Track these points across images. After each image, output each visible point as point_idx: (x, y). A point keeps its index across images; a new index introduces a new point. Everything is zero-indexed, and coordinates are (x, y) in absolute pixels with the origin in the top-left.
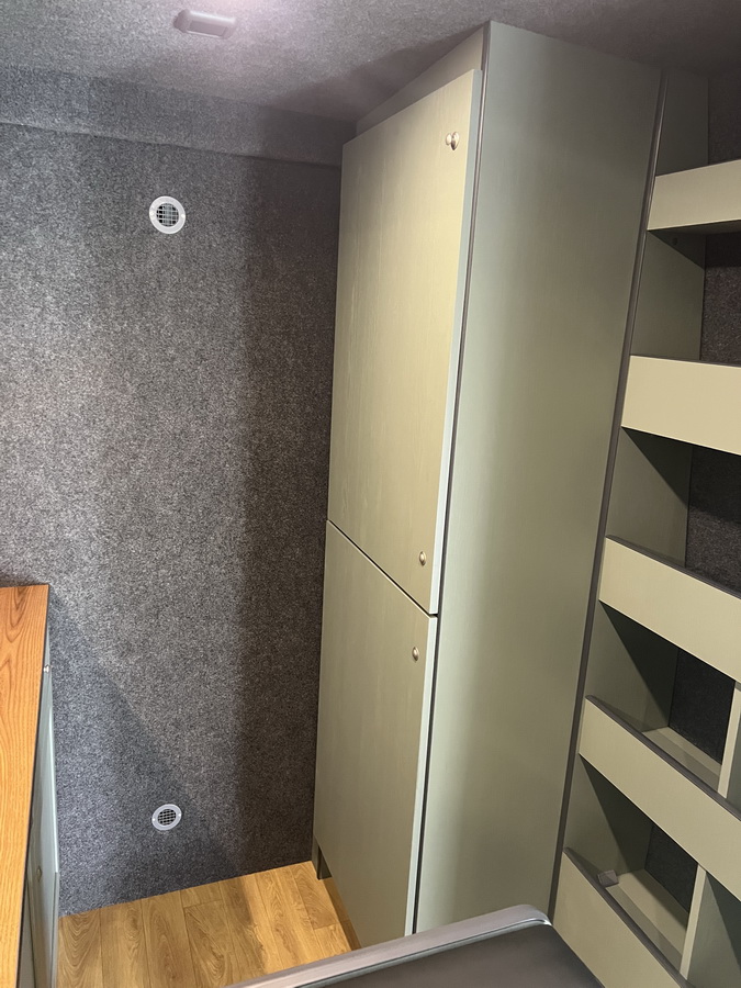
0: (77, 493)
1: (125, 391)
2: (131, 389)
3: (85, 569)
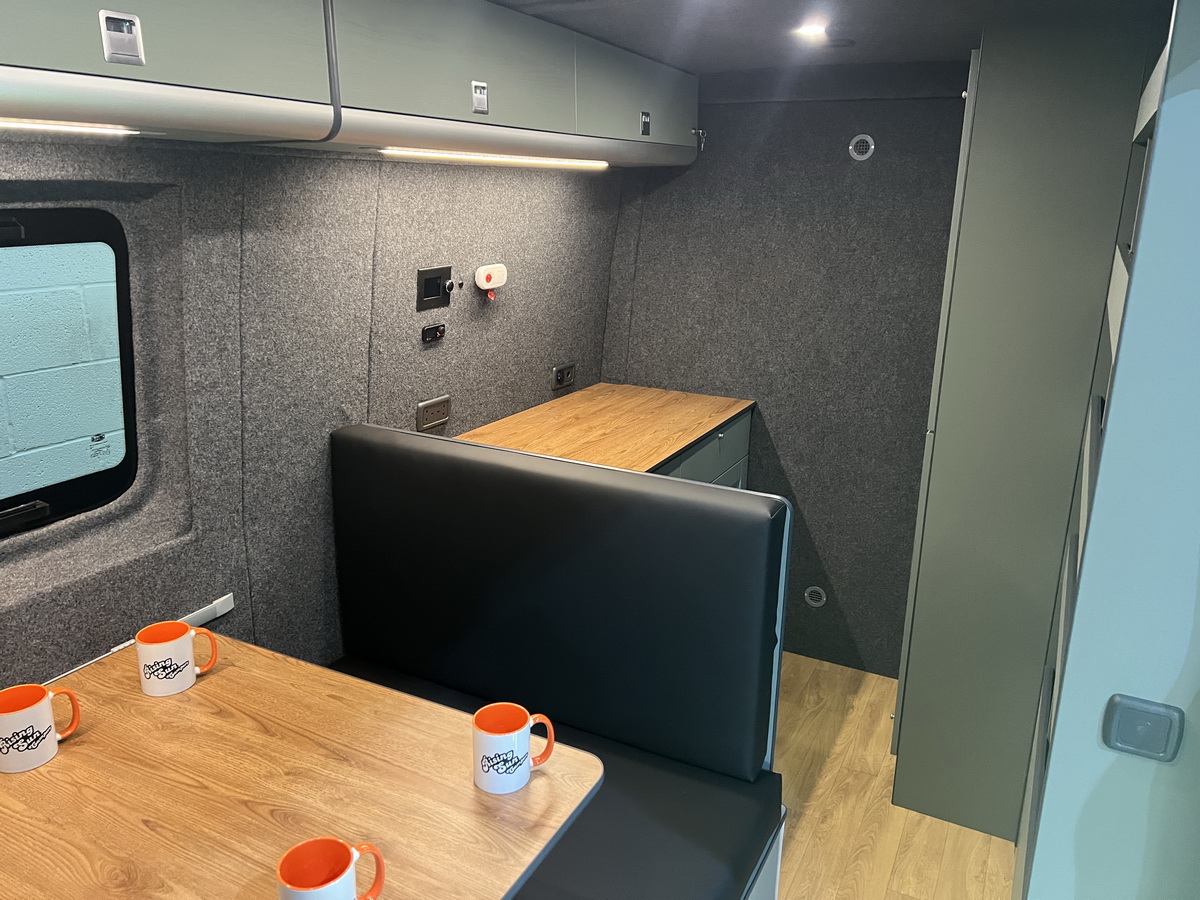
0: (780, 341)
1: (819, 273)
2: (823, 271)
3: (779, 395)
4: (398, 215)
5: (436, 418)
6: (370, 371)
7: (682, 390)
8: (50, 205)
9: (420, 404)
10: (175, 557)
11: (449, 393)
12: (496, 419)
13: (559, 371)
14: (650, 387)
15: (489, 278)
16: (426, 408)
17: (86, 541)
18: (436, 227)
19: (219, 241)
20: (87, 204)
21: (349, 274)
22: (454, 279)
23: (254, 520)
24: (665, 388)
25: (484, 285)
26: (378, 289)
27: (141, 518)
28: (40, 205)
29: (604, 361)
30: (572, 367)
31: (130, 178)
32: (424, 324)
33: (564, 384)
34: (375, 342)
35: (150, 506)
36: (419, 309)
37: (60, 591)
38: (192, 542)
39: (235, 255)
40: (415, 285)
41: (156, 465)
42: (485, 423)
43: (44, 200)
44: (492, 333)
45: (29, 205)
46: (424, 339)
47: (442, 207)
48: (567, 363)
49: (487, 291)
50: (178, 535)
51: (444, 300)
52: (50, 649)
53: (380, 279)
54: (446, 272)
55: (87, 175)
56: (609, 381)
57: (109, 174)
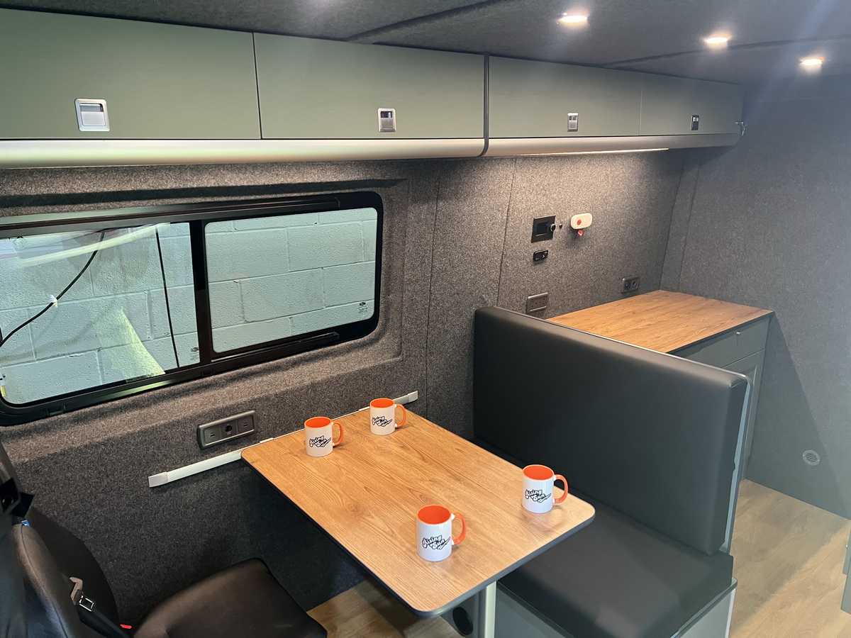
4: (524, 188)
5: (539, 307)
6: (500, 277)
7: (720, 300)
8: (352, 191)
9: (529, 297)
10: (391, 368)
11: (548, 292)
12: (579, 309)
13: (626, 281)
14: (695, 295)
15: (579, 222)
16: (532, 299)
17: (353, 354)
18: (547, 192)
19: (425, 207)
20: (367, 190)
21: (493, 221)
22: (557, 223)
23: (431, 354)
24: (706, 297)
25: (575, 226)
26: (508, 230)
27: (377, 346)
28: (347, 191)
29: (663, 276)
30: (637, 278)
31: (387, 177)
32: (535, 250)
33: (630, 289)
34: (505, 260)
35: (383, 340)
36: (532, 242)
37: (339, 377)
38: (400, 361)
39: (433, 213)
40: (532, 227)
41: (387, 320)
42: (572, 311)
43: (349, 189)
44: (580, 256)
45: (343, 191)
46: (534, 259)
47: (552, 181)
48: (634, 276)
49: (578, 230)
50: (394, 357)
51: (549, 235)
52: (333, 404)
53: (510, 224)
54: (552, 219)
55: (368, 177)
56: (666, 289)
57: (377, 176)
